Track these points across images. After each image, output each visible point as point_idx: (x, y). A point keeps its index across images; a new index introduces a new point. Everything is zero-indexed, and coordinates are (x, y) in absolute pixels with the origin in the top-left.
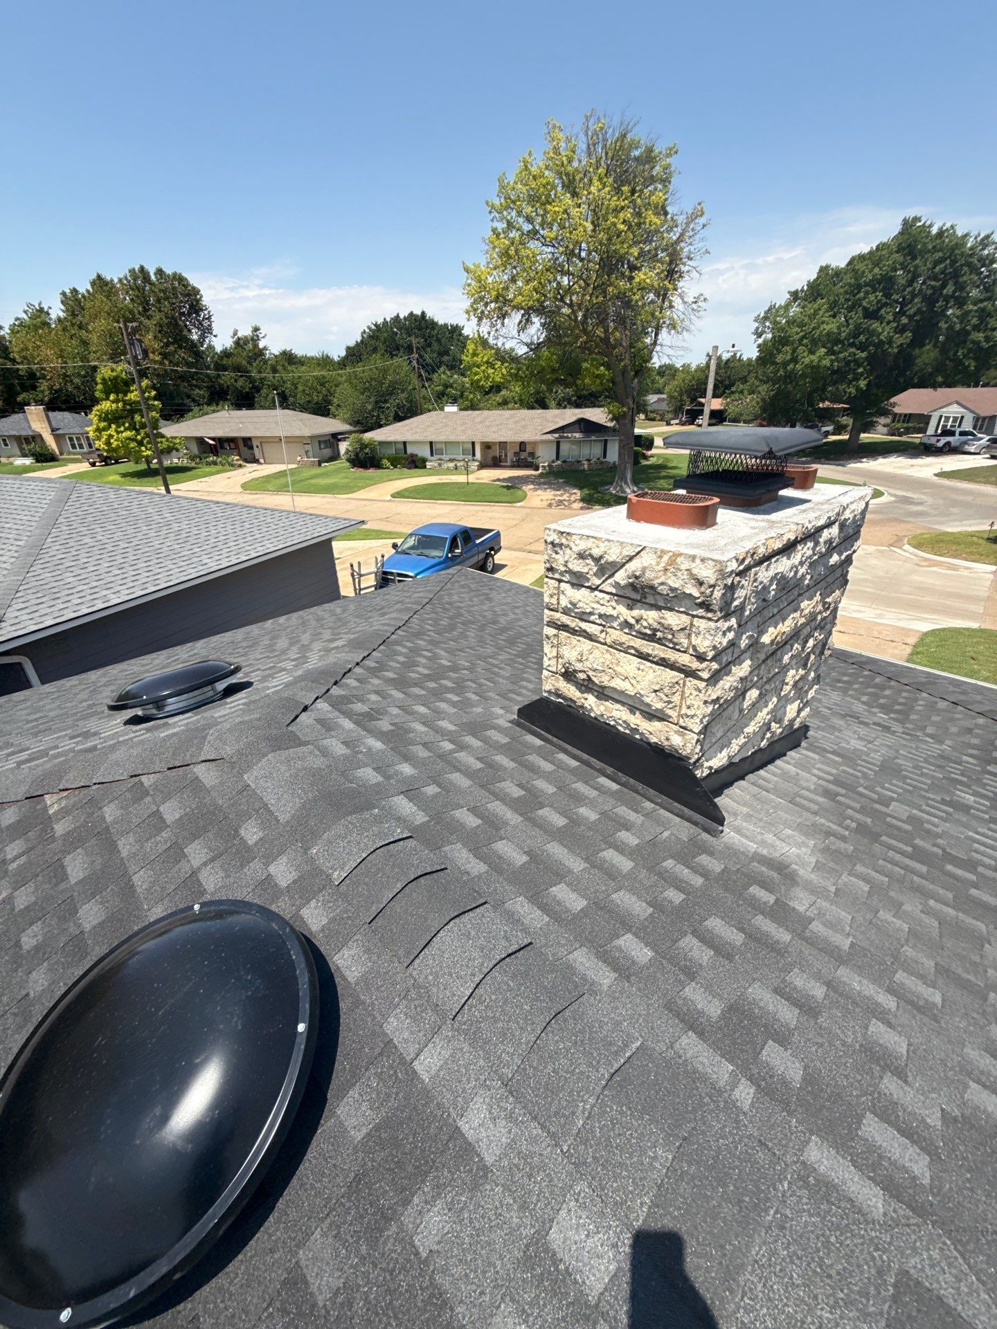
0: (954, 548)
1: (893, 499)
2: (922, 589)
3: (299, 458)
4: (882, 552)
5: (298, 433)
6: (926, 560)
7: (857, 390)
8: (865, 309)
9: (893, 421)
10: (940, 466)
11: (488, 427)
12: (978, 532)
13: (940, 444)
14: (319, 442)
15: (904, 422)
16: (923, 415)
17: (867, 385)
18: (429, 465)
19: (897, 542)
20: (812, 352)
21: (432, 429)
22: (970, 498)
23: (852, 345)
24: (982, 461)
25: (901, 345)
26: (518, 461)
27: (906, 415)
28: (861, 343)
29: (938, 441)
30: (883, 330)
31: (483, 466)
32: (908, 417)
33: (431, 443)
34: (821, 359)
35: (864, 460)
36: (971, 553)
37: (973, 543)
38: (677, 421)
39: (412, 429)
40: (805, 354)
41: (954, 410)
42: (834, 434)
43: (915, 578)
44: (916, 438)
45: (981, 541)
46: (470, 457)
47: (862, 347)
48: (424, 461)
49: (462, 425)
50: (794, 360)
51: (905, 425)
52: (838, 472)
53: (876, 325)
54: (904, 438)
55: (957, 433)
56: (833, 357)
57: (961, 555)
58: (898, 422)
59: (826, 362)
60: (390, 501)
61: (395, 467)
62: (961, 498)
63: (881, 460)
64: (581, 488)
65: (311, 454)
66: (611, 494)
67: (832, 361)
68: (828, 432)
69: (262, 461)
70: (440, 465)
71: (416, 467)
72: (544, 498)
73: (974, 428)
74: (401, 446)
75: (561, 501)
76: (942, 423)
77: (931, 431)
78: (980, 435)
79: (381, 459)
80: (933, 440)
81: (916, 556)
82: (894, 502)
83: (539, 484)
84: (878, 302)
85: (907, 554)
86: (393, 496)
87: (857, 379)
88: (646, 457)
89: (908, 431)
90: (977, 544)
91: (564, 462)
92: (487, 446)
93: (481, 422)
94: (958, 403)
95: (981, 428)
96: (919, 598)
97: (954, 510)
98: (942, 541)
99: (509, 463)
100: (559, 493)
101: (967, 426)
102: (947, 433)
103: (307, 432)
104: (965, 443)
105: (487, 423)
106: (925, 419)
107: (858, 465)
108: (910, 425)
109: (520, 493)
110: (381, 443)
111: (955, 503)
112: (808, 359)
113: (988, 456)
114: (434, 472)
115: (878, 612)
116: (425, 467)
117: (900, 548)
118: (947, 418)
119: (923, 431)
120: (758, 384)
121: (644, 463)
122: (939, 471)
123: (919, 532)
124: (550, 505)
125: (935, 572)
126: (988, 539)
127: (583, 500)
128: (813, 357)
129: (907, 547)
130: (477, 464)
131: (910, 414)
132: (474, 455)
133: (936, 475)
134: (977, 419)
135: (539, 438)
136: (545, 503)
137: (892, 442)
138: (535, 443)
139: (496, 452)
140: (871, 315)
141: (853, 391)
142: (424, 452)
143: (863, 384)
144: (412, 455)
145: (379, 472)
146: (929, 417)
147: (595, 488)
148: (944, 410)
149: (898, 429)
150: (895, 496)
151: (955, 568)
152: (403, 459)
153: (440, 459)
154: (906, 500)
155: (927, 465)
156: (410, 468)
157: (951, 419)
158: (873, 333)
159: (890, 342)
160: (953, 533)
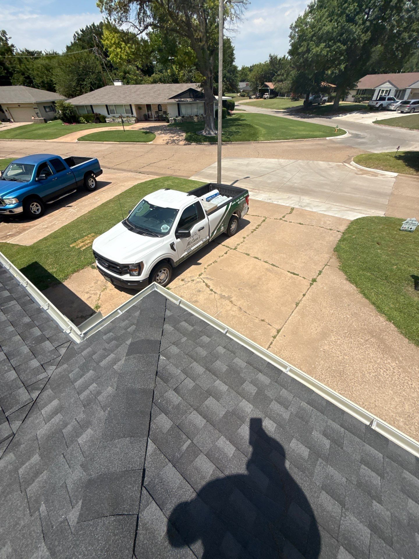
0: (377, 162)
1: (350, 135)
2: (356, 189)
3: (33, 118)
4: (339, 166)
5: (28, 101)
6: (361, 170)
7: (339, 71)
8: (348, 16)
9: (357, 94)
10: (376, 118)
11: (138, 95)
12: (390, 153)
13: (378, 106)
14: (44, 107)
15: (362, 94)
16: (371, 89)
17: (345, 68)
18: (107, 120)
19: (348, 161)
20: (317, 46)
21: (106, 97)
22: (388, 134)
23: (339, 41)
24: (396, 115)
25: (365, 40)
26: (158, 116)
27: (363, 90)
28: (344, 39)
29: (377, 103)
30: (356, 30)
31: (138, 121)
32: (365, 91)
33: (106, 106)
34: (322, 49)
35: (340, 115)
36: (386, 166)
37: (387, 160)
38: (254, 96)
39: (95, 97)
40: (314, 46)
41: (387, 86)
42: (328, 102)
43: (354, 182)
44: (366, 103)
45: (391, 158)
46: (130, 115)
47: (344, 43)
48: (104, 118)
49: (124, 94)
50: (308, 51)
51: (362, 96)
52: (327, 121)
53: (353, 28)
54: (361, 104)
55: (387, 99)
56: (328, 49)
57: (379, 167)
58: (359, 94)
59: (324, 53)
60: (77, 143)
61: (88, 122)
62: (383, 134)
63: (348, 115)
64: (187, 133)
65: (40, 114)
66: (202, 135)
67: (328, 52)
68: (325, 100)
69: (12, 120)
70: (113, 120)
71: (100, 122)
72: (165, 138)
73: (395, 96)
74: (90, 109)
75: (174, 141)
76: (380, 94)
77: (374, 98)
78: (397, 100)
79: (79, 117)
80: (374, 103)
81: (356, 168)
82: (351, 137)
83: (165, 130)
84: (355, 10)
85: (351, 167)
86: (79, 140)
87: (339, 64)
88: (230, 114)
89: (364, 99)
90: (390, 160)
91: (183, 117)
92: (139, 107)
93: (135, 92)
94: (389, 82)
95: (398, 97)
96: (353, 195)
97: (380, 141)
98: (371, 159)
99: (153, 119)
100: (173, 135)
101: (392, 95)
102: (382, 99)
103: (33, 100)
104: (390, 104)
105: (138, 93)
106: (372, 92)
107: (337, 118)
108: (365, 96)
109: (152, 136)
110: (77, 106)
111: (380, 137)
112: (315, 50)
113: (400, 112)
114: (111, 124)
115: (329, 205)
116: (105, 122)
117: (349, 163)
118: (383, 91)
119: (370, 99)
120: (291, 69)
121: (228, 117)
122: (375, 120)
123: (360, 153)
124: (167, 143)
125: (364, 178)
126: (396, 157)
127: (186, 139)
128: (317, 49)
129: (353, 163)
130: (134, 119)
131: (366, 90)
132: (132, 114)
133: (373, 122)
134: (397, 91)
135: (167, 101)
136: (165, 142)
137: (355, 105)
138: (166, 105)
139: (145, 111)
140: (351, 20)
141: (337, 71)
142: (103, 112)
143: (342, 67)
144: (97, 114)
145: (78, 125)
146: (374, 90)
147: (195, 133)
148: (382, 86)
149: (359, 98)
150: (352, 134)
151: (375, 175)
152: (92, 116)
153: (114, 117)
154: (357, 136)
155: (370, 117)
156: (96, 123)
157: (385, 91)
158: (350, 32)
159: (359, 39)
160: (377, 154)
